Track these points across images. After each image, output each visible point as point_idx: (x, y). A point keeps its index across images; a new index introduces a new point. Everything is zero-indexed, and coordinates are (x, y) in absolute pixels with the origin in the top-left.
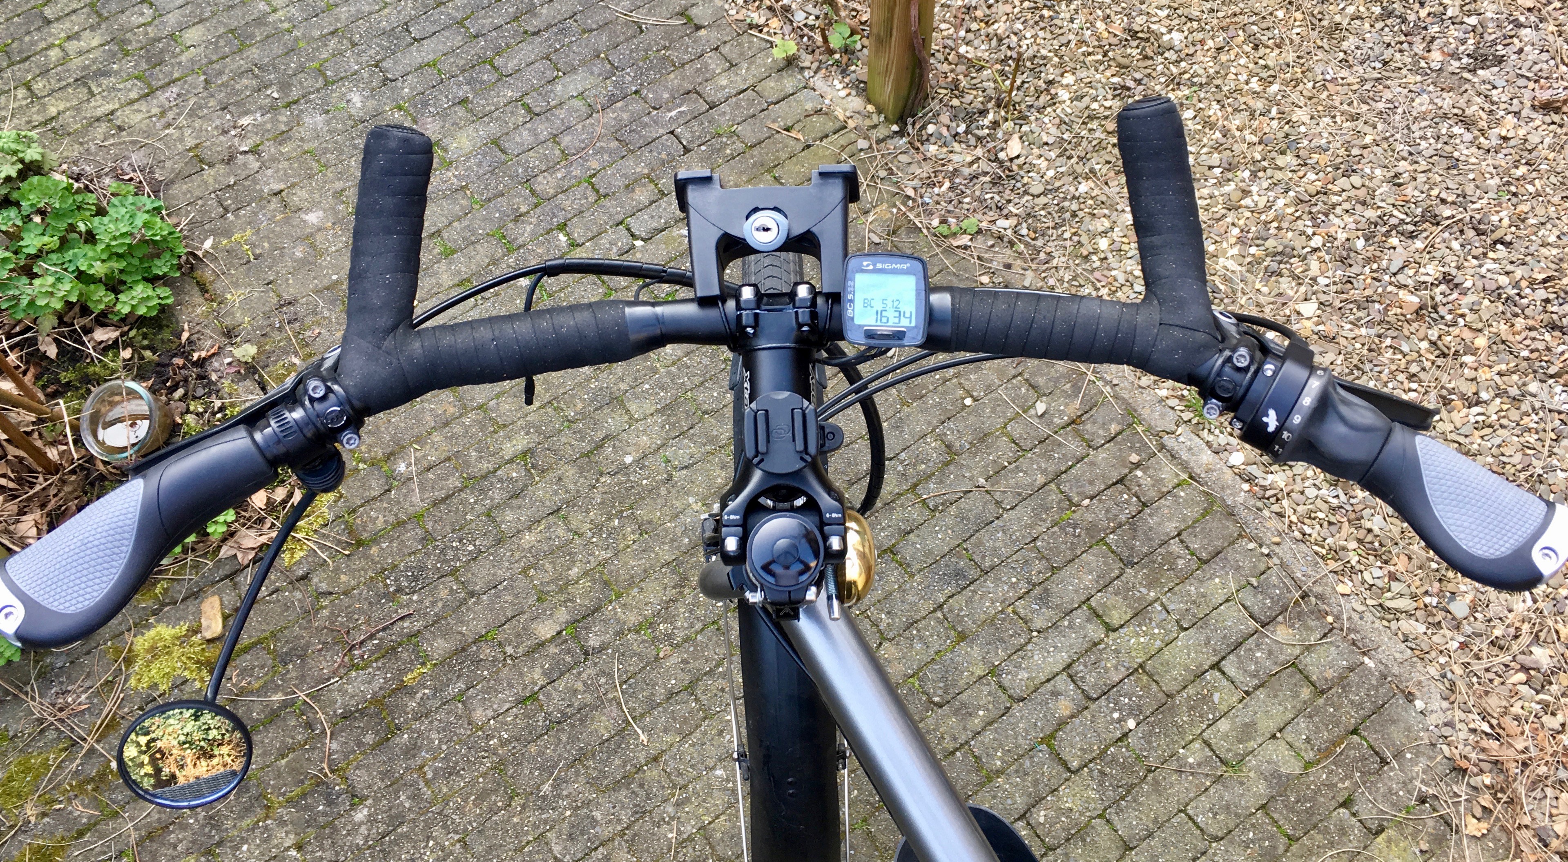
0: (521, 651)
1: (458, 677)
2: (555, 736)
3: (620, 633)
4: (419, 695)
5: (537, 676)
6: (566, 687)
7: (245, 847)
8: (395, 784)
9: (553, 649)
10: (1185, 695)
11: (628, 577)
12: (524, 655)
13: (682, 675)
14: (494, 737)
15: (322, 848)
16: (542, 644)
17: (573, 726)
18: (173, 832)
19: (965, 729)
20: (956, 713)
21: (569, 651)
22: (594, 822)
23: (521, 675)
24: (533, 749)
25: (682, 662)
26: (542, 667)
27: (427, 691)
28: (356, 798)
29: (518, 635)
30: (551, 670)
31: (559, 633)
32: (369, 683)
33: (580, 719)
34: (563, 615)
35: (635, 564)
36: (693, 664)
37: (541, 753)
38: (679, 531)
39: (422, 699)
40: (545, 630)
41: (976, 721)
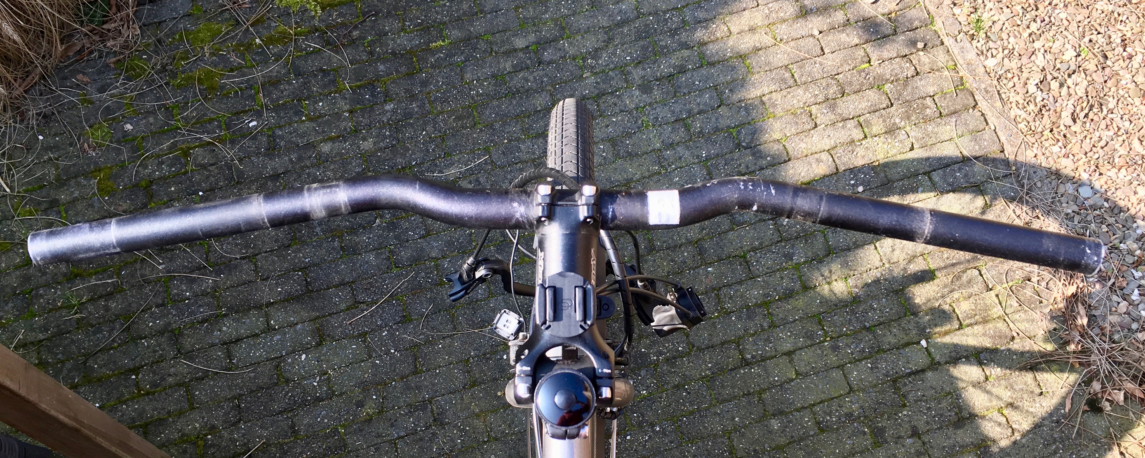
0: (502, 50)
1: (462, 53)
2: (509, 100)
3: (563, 57)
4: (437, 56)
5: (508, 66)
6: (523, 77)
7: (321, 104)
8: (413, 97)
9: (521, 55)
10: (901, 184)
11: (577, 28)
12: (503, 53)
13: (592, 90)
14: (475, 90)
15: (363, 117)
16: (515, 50)
17: (522, 98)
18: (283, 84)
19: (755, 164)
20: (753, 155)
21: (530, 58)
22: (519, 150)
23: (499, 63)
24: (495, 103)
25: (596, 83)
26: (512, 62)
27: (442, 55)
28: (388, 97)
29: (503, 41)
30: (517, 65)
31: (527, 47)
32: (410, 41)
33: (527, 96)
34: (532, 38)
35: (583, 23)
36: (602, 86)
37: (499, 106)
38: (616, 11)
39: (438, 58)
40: (520, 43)
41: (764, 162)
